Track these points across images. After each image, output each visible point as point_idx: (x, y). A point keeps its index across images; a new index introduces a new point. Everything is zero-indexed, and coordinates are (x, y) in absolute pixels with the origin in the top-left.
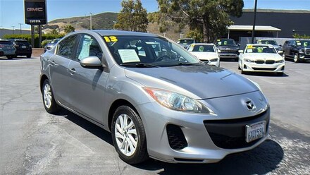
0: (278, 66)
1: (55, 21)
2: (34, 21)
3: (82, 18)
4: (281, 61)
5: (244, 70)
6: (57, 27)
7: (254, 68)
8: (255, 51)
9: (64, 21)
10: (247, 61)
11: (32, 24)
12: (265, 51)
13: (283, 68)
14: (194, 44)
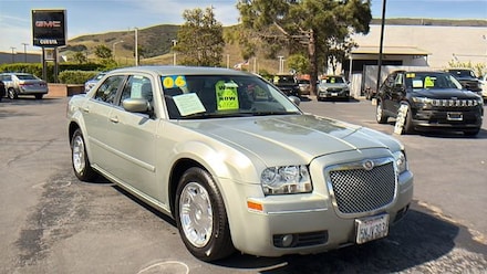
1: (81, 39)
2: (46, 42)
3: (124, 33)
6: (84, 47)
9: (95, 38)
11: (43, 46)
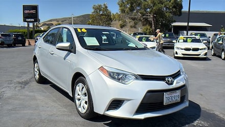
0: (202, 52)
2: (29, 20)
4: (205, 49)
5: (176, 55)
6: (52, 24)
7: (183, 54)
8: (185, 41)
10: (178, 48)
11: (28, 22)
12: (193, 41)
13: (206, 54)
14: (139, 36)
